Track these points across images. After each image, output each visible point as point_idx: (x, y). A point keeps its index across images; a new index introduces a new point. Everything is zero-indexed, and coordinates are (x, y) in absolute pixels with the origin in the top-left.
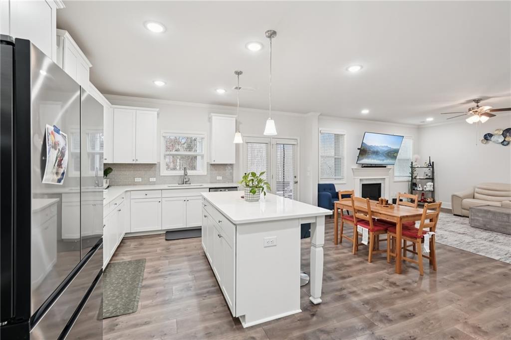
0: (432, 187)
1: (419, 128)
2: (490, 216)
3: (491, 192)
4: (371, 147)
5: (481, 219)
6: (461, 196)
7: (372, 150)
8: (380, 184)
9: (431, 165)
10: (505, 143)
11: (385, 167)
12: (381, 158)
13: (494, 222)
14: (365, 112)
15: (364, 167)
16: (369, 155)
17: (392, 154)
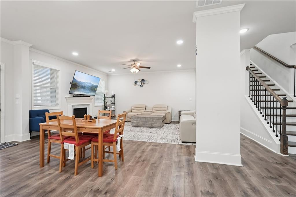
0: (114, 108)
1: (108, 76)
2: (139, 119)
3: (138, 108)
4: (80, 82)
5: (136, 122)
6: (127, 111)
7: (81, 85)
8: (86, 108)
9: (114, 96)
10: (142, 86)
11: (90, 97)
12: (87, 91)
13: (140, 122)
14: (75, 54)
15: (75, 96)
16: (79, 88)
17: (94, 89)
